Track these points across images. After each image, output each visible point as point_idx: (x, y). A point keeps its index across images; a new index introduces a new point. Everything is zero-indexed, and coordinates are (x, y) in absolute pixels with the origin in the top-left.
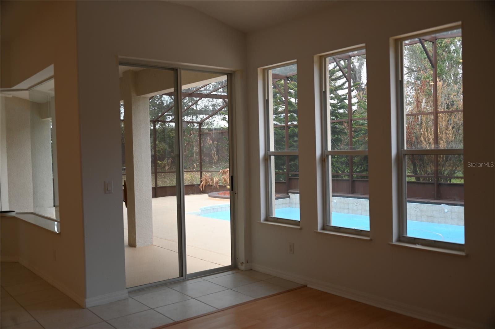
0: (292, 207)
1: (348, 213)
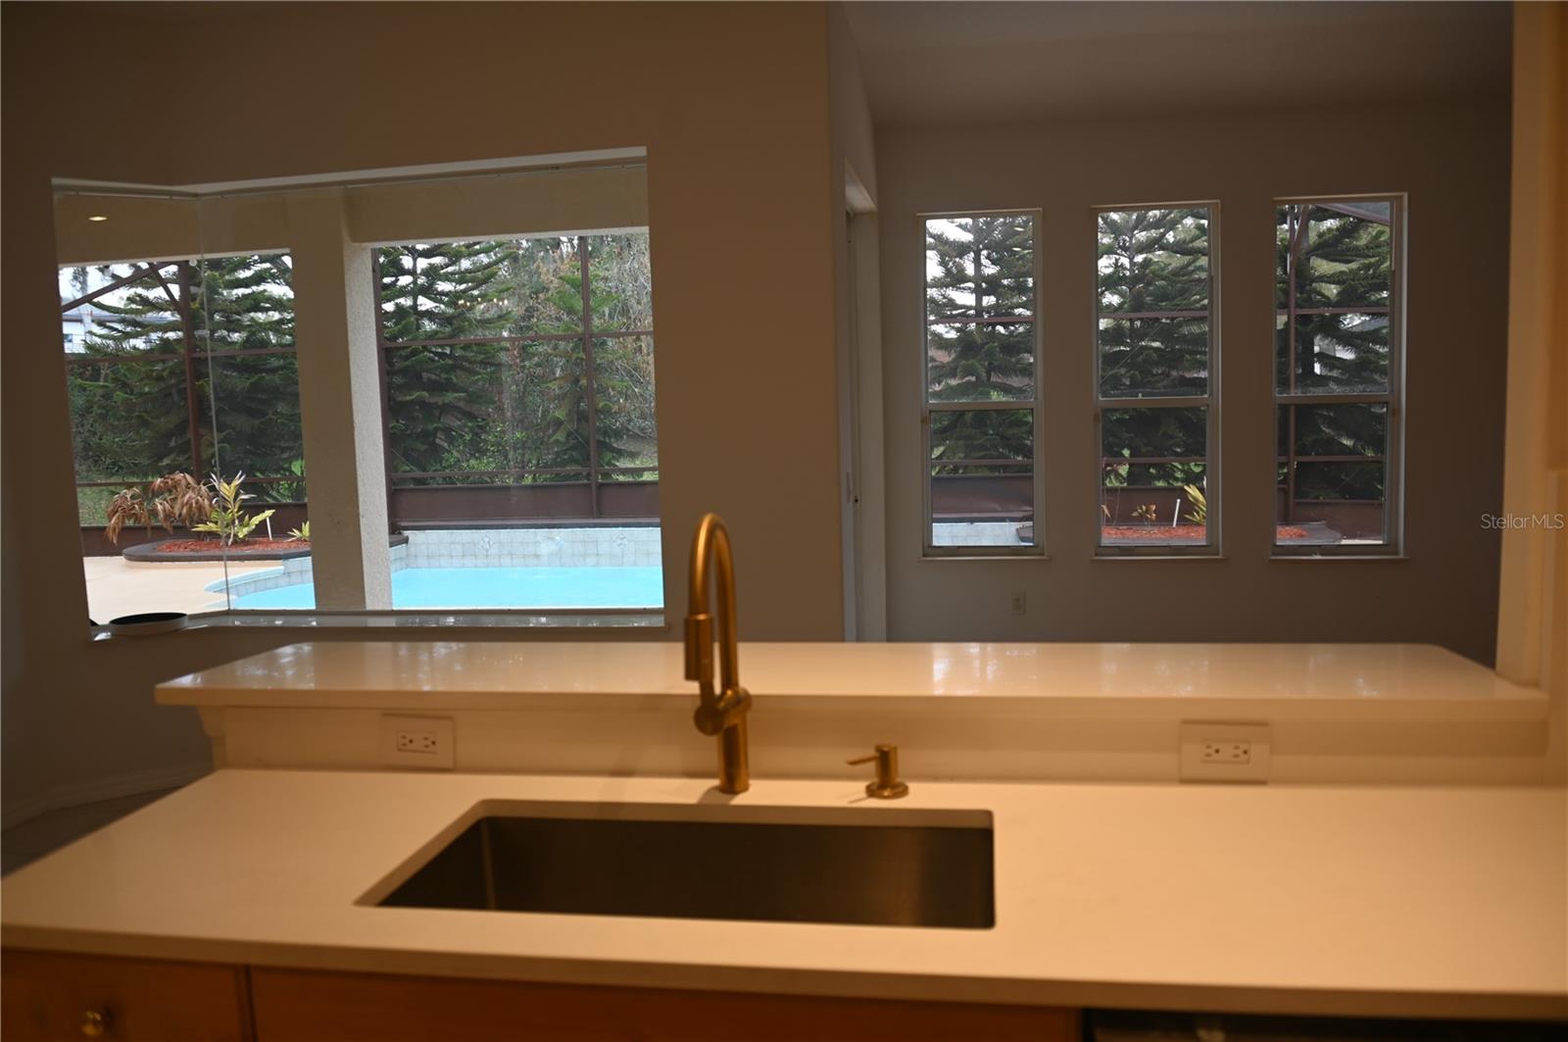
0: (417, 567)
1: (597, 564)
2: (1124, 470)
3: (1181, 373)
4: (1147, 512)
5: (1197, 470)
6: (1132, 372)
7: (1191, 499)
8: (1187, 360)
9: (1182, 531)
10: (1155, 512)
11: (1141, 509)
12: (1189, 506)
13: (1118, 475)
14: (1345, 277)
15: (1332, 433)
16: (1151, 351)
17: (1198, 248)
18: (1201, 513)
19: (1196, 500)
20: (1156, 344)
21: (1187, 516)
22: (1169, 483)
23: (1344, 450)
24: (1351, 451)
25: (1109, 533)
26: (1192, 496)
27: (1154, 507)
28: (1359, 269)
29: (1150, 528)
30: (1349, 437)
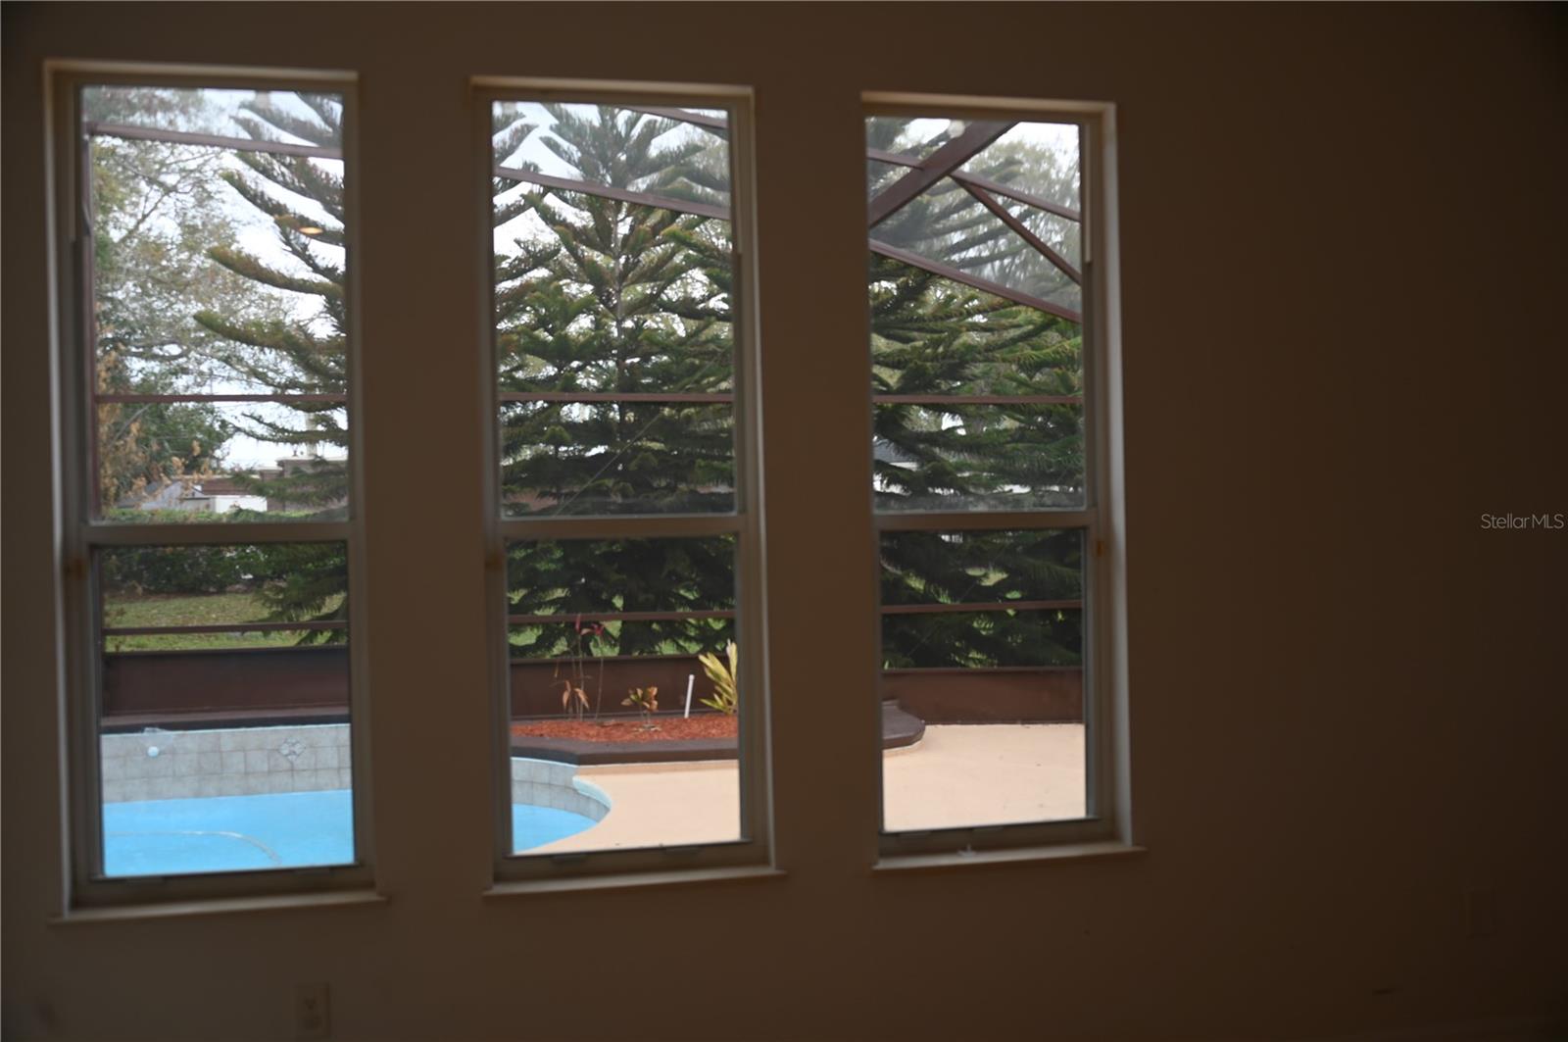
2: (614, 627)
3: (692, 486)
4: (643, 698)
5: (718, 626)
6: (622, 484)
7: (709, 675)
8: (700, 467)
9: (696, 727)
10: (656, 698)
11: (636, 693)
12: (707, 687)
13: (606, 636)
14: (907, 357)
15: (899, 572)
16: (649, 453)
17: (713, 309)
18: (725, 695)
19: (717, 675)
20: (656, 446)
21: (705, 701)
22: (679, 647)
23: (914, 597)
24: (925, 598)
25: (588, 735)
26: (711, 671)
27: (654, 691)
28: (926, 346)
29: (650, 722)
30: (919, 574)
